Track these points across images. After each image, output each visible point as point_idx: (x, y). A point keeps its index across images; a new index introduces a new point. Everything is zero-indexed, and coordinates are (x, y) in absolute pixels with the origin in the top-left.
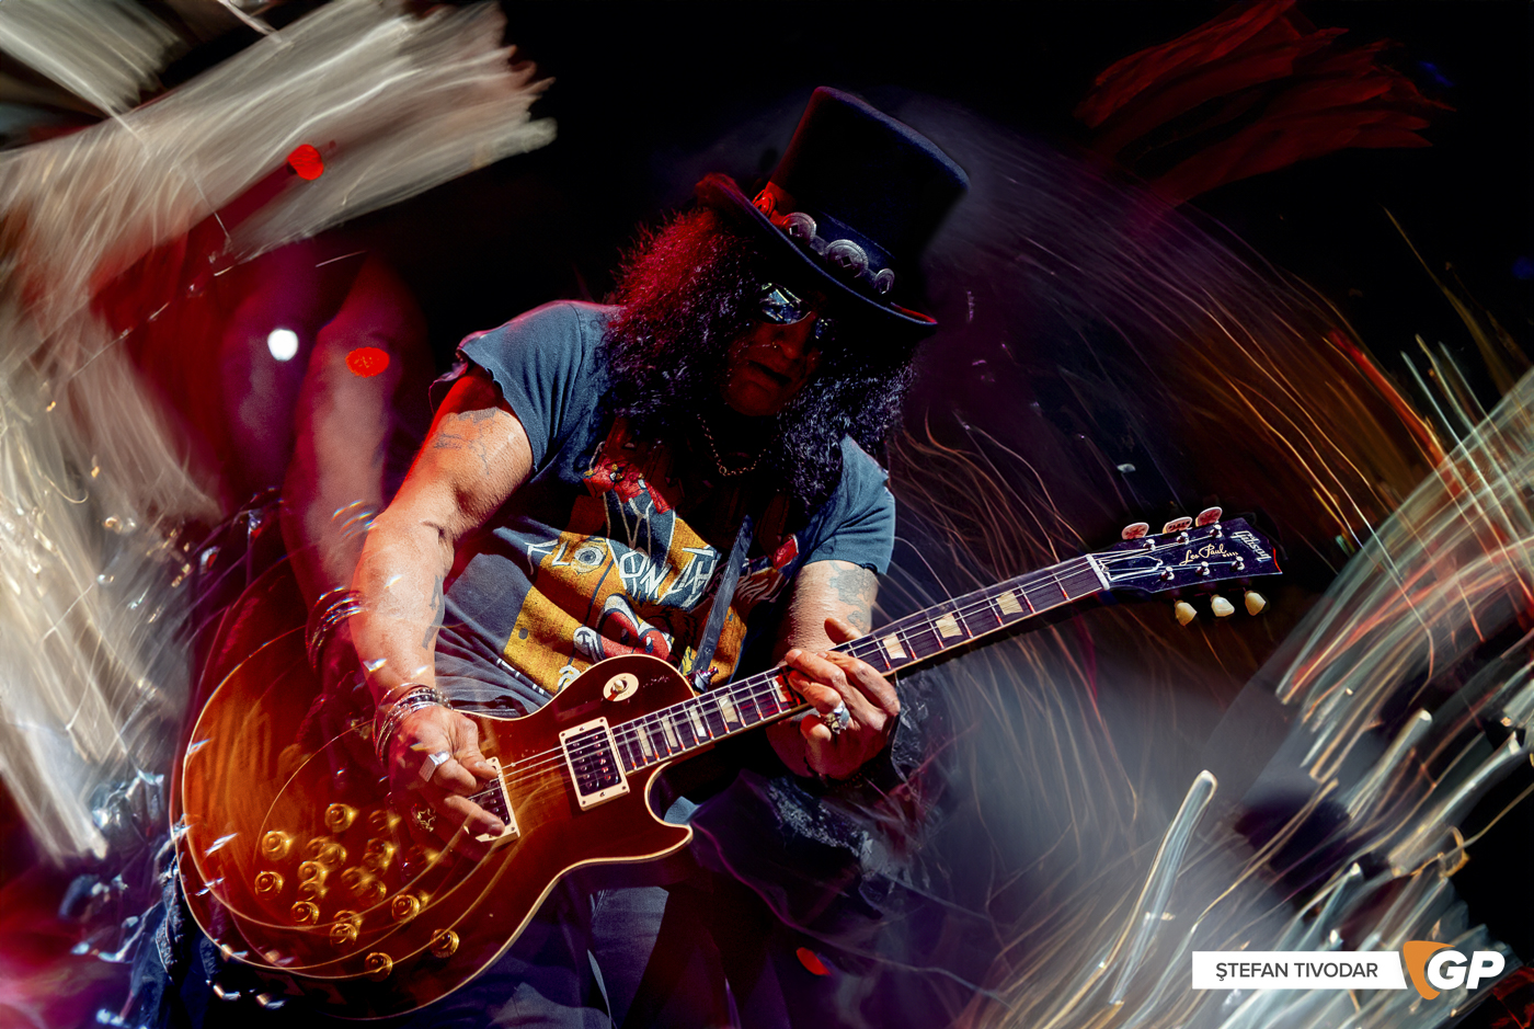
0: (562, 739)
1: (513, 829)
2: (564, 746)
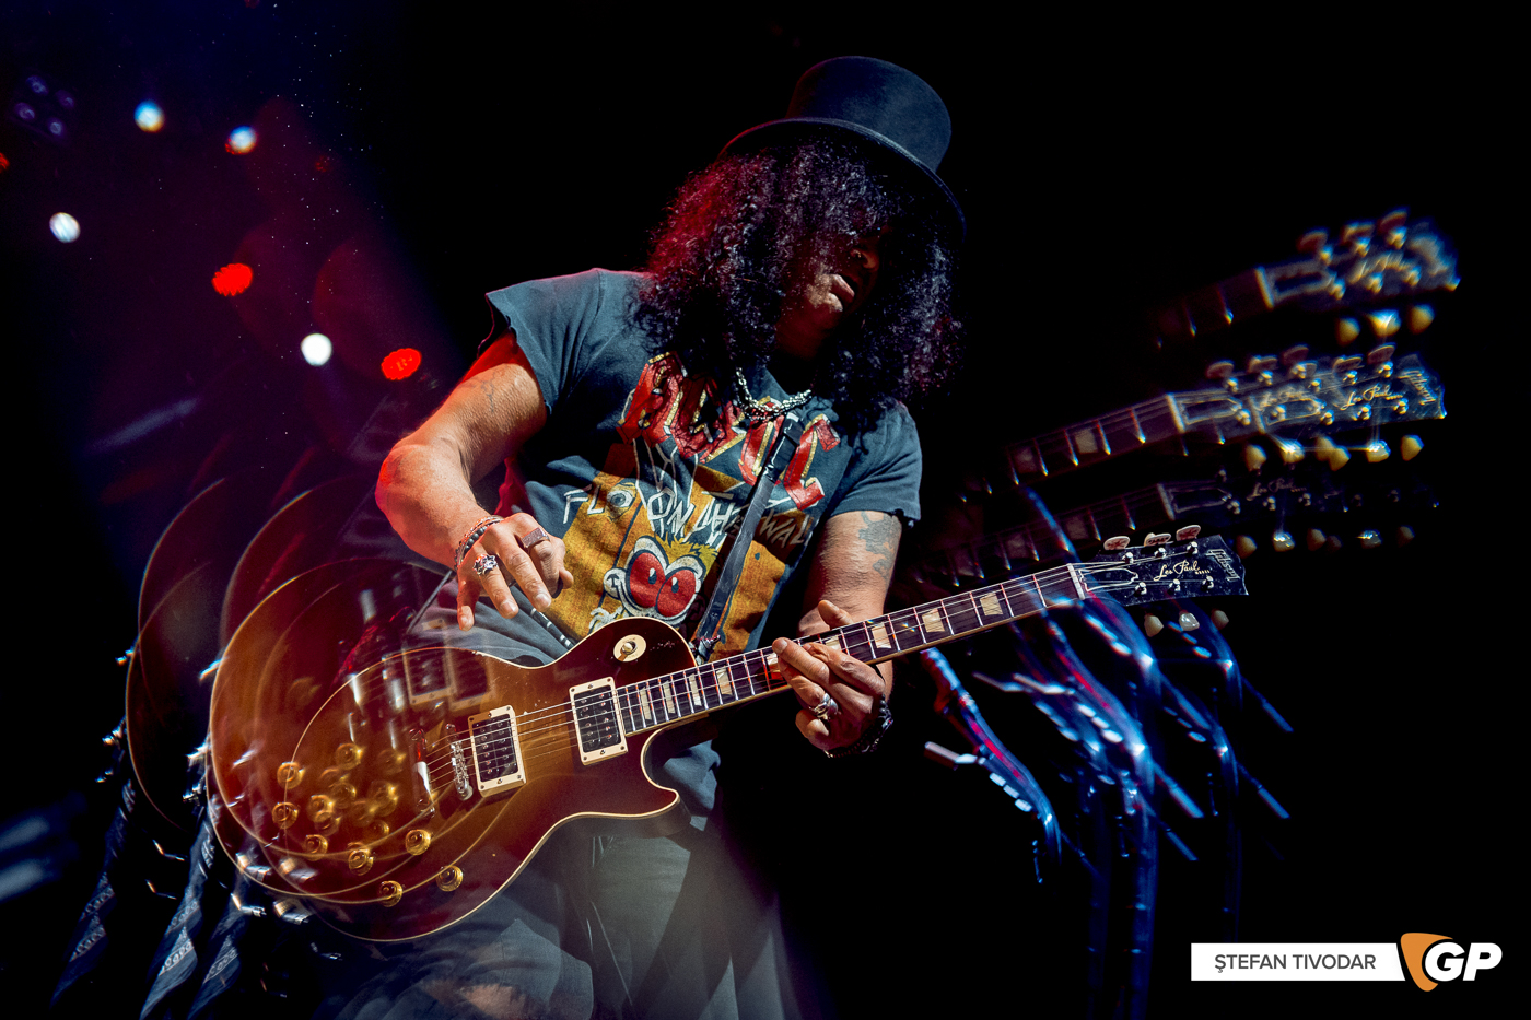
0: (572, 695)
1: (519, 777)
2: (573, 702)
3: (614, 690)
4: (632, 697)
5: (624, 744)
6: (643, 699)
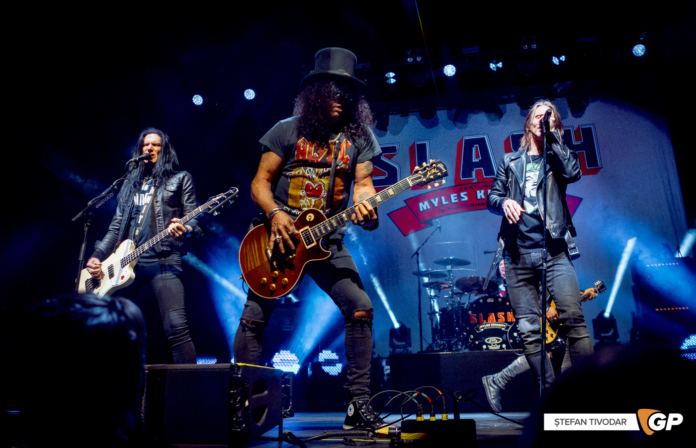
3: (309, 229)
4: (314, 231)
5: (315, 242)
6: (317, 231)
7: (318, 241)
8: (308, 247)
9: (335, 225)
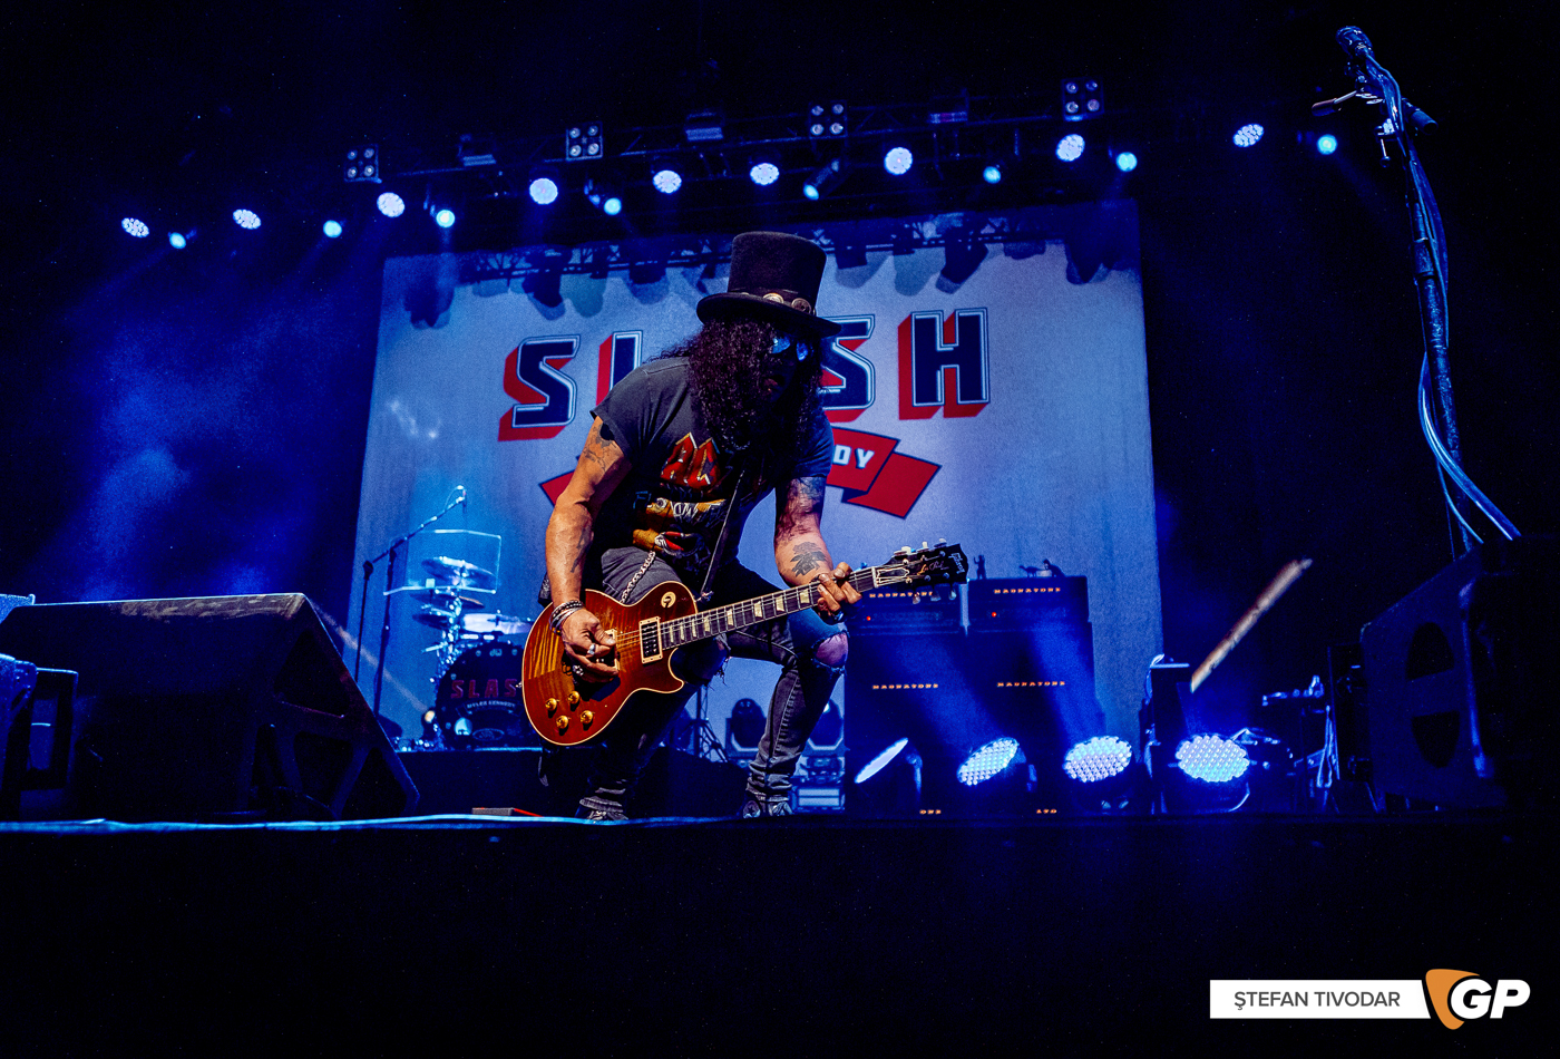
3: (659, 625)
4: (667, 630)
5: (661, 654)
6: (671, 631)
7: (666, 653)
8: (646, 660)
9: (707, 628)
